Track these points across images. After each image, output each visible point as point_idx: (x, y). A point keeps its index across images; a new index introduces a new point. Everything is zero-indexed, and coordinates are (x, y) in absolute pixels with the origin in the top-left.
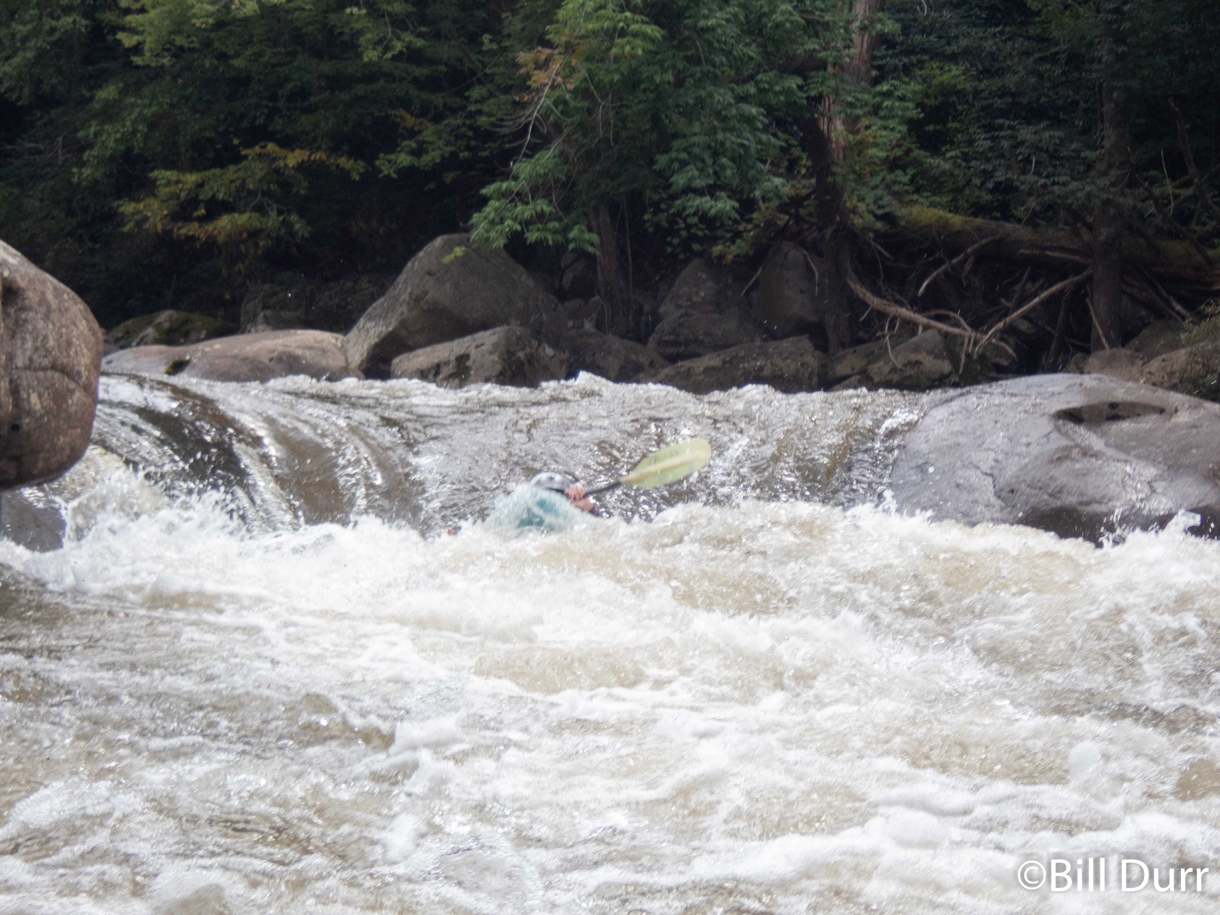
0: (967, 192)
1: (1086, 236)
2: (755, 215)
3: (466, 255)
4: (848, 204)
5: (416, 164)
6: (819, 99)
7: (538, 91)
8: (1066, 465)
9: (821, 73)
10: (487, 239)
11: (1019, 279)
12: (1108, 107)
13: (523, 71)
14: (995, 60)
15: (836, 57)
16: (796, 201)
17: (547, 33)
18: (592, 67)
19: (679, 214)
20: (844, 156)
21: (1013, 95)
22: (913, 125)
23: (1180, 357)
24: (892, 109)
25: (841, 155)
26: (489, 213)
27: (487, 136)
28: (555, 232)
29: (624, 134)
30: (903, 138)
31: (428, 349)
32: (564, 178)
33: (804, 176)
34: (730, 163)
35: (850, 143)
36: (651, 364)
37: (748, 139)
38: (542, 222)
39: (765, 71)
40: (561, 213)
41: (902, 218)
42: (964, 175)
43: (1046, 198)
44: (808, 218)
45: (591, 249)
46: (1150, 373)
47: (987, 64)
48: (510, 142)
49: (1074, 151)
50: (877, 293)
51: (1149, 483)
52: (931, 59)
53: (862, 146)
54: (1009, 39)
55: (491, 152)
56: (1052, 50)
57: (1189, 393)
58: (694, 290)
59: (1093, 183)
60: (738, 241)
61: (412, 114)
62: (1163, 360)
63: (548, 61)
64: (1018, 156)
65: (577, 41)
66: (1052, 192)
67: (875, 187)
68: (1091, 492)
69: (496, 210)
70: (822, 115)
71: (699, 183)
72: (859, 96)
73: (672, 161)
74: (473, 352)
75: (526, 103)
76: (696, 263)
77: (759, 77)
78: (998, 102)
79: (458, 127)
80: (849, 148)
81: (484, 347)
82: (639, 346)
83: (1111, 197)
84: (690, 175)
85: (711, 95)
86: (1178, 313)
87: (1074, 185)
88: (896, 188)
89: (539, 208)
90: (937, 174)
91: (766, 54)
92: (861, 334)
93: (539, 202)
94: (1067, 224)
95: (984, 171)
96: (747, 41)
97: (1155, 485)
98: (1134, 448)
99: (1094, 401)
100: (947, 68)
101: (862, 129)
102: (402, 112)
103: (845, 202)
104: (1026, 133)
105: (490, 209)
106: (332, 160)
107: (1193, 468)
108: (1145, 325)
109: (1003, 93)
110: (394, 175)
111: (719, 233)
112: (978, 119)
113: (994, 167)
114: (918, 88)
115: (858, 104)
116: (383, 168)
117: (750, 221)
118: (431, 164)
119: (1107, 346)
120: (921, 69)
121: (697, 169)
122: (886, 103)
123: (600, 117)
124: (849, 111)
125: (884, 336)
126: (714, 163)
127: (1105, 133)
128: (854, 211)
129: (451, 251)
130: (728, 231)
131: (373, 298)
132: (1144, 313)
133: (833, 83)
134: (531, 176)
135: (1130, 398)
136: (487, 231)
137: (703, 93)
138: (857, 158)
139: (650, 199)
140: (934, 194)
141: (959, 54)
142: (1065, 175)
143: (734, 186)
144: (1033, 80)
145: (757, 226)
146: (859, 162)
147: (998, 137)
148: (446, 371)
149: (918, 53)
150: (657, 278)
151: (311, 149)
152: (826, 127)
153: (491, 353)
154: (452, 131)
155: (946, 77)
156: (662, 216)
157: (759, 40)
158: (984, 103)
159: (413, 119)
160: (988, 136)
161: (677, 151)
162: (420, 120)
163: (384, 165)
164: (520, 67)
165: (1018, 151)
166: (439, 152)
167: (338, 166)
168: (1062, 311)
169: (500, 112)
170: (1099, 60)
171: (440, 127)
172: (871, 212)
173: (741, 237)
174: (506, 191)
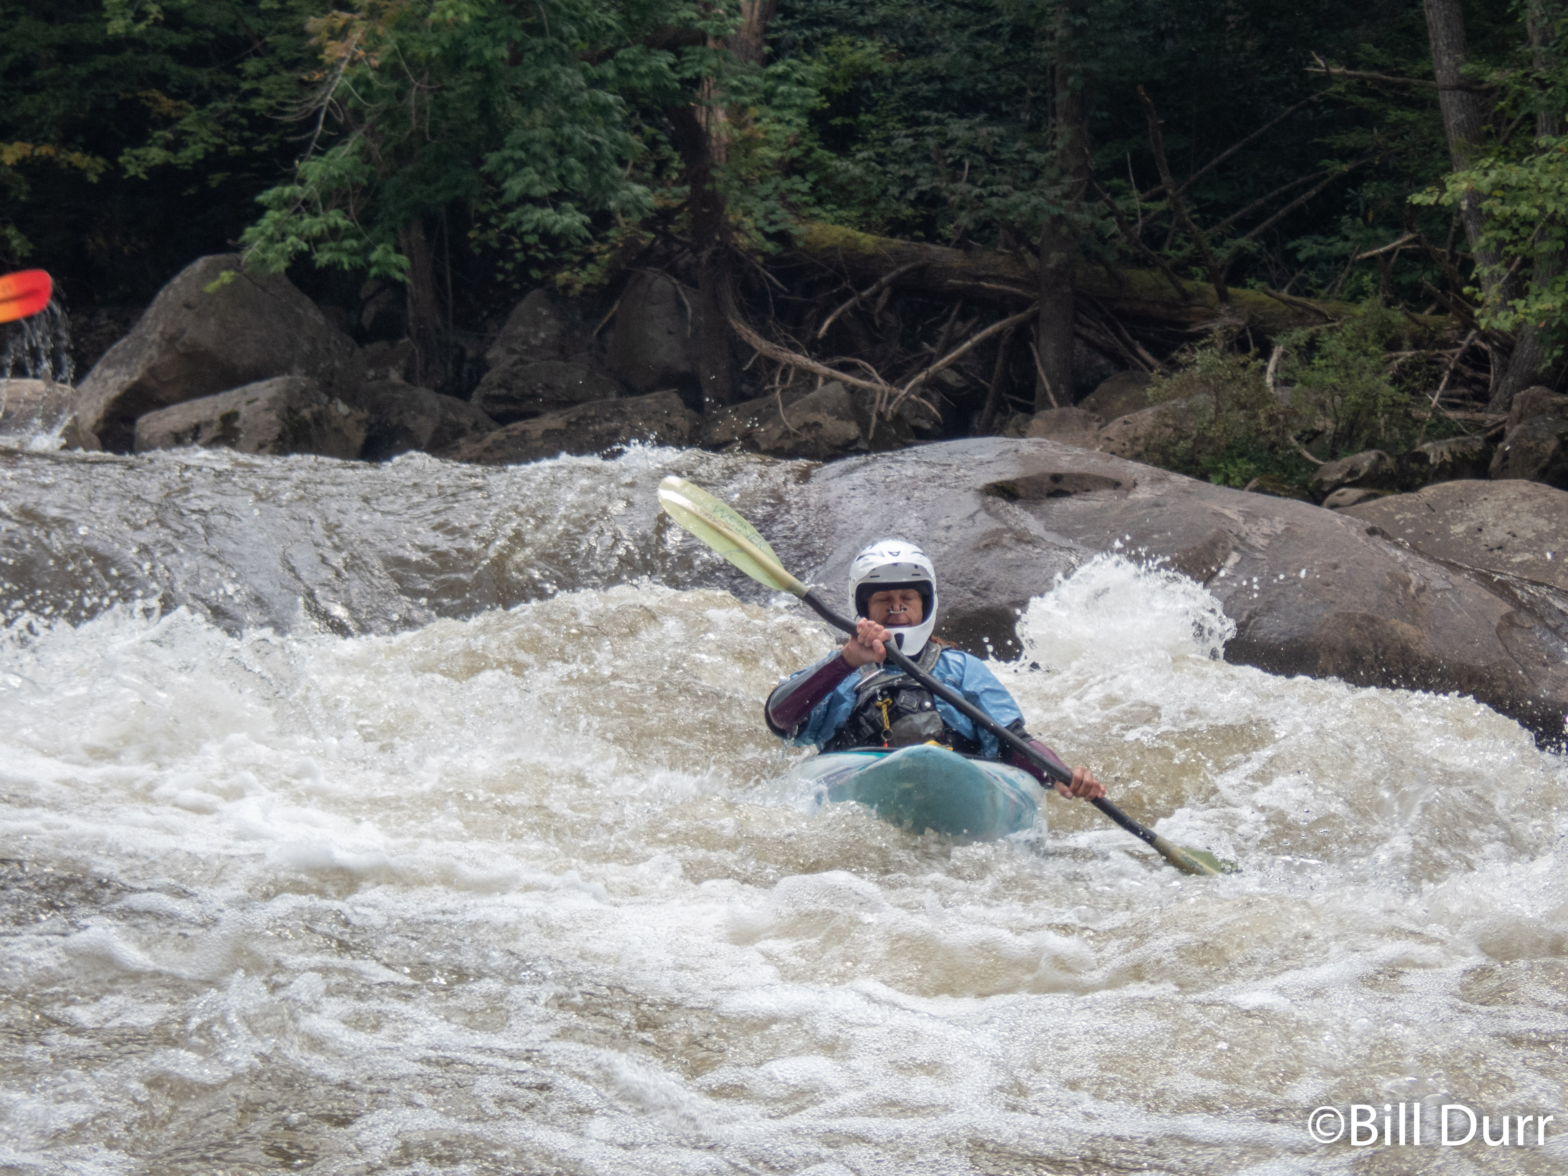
0: (882, 204)
1: (1032, 262)
2: (612, 233)
3: (236, 282)
4: (731, 219)
5: (172, 161)
6: (696, 82)
7: (333, 67)
8: (996, 554)
9: (698, 49)
10: (264, 261)
11: (945, 318)
12: (1062, 97)
13: (313, 41)
14: (921, 34)
15: (719, 27)
16: (665, 215)
18: (401, 36)
19: (512, 231)
20: (727, 156)
21: (942, 79)
22: (815, 117)
23: (1146, 418)
24: (789, 95)
25: (723, 156)
26: (267, 227)
27: (264, 124)
28: (353, 253)
29: (444, 125)
30: (803, 134)
31: (184, 406)
32: (365, 182)
33: (676, 183)
34: (579, 165)
35: (734, 140)
36: (475, 427)
37: (602, 135)
38: (334, 240)
39: (627, 46)
40: (360, 228)
41: (799, 238)
42: (879, 182)
43: (981, 213)
44: (679, 237)
45: (399, 276)
46: (1108, 439)
47: (911, 38)
48: (294, 134)
49: (1018, 152)
50: (766, 335)
52: (840, 32)
53: (749, 143)
55: (270, 146)
56: (993, 23)
57: (1155, 463)
58: (532, 330)
59: (1042, 194)
60: (590, 267)
61: (170, 95)
62: (1126, 422)
63: (346, 29)
64: (945, 158)
66: (987, 206)
67: (766, 198)
68: (1025, 589)
69: (276, 222)
70: (700, 103)
71: (540, 190)
72: (747, 79)
73: (505, 161)
74: (243, 410)
75: (317, 82)
76: (536, 293)
77: (620, 54)
78: (924, 89)
79: (228, 113)
80: (733, 146)
81: (258, 403)
82: (459, 403)
83: (1063, 212)
84: (528, 179)
85: (556, 76)
86: (1146, 363)
87: (1017, 196)
88: (793, 198)
89: (331, 221)
90: (845, 181)
91: (628, 23)
92: (745, 387)
93: (332, 213)
94: (1007, 247)
95: (905, 177)
96: (605, 5)
98: (1081, 532)
99: (1032, 472)
100: (859, 44)
101: (751, 122)
102: (156, 93)
103: (727, 216)
104: (958, 128)
105: (268, 222)
106: (62, 156)
108: (1104, 378)
109: (930, 77)
110: (143, 176)
111: (566, 255)
112: (898, 111)
113: (917, 172)
114: (822, 69)
115: (745, 89)
116: (129, 166)
117: (604, 240)
118: (191, 162)
119: (1055, 404)
120: (827, 44)
121: (537, 172)
122: (782, 88)
123: (412, 103)
124: (733, 98)
125: (773, 390)
126: (559, 164)
127: (1057, 129)
128: (738, 228)
129: (216, 277)
130: (576, 253)
131: (113, 338)
132: (1102, 361)
133: (714, 62)
134: (322, 178)
135: (1077, 469)
136: (264, 251)
137: (546, 73)
138: (743, 160)
139: (477, 211)
140: (840, 207)
141: (876, 26)
142: (1007, 183)
143: (584, 195)
144: (968, 60)
145: (614, 247)
146: (746, 164)
147: (922, 134)
148: (207, 434)
149: (823, 24)
150: (485, 314)
151: (34, 142)
152: (704, 119)
153: (267, 410)
154: (219, 118)
155: (858, 56)
156: (492, 234)
157: (621, 4)
158: (906, 90)
159: (171, 102)
160: (909, 132)
161: (512, 148)
162: (179, 103)
163: (129, 162)
164: (310, 36)
165: (947, 152)
166: (202, 145)
167: (70, 163)
168: (1000, 360)
169: (282, 93)
170: (1052, 36)
171: (205, 113)
172: (760, 229)
173: (594, 261)
174: (289, 198)
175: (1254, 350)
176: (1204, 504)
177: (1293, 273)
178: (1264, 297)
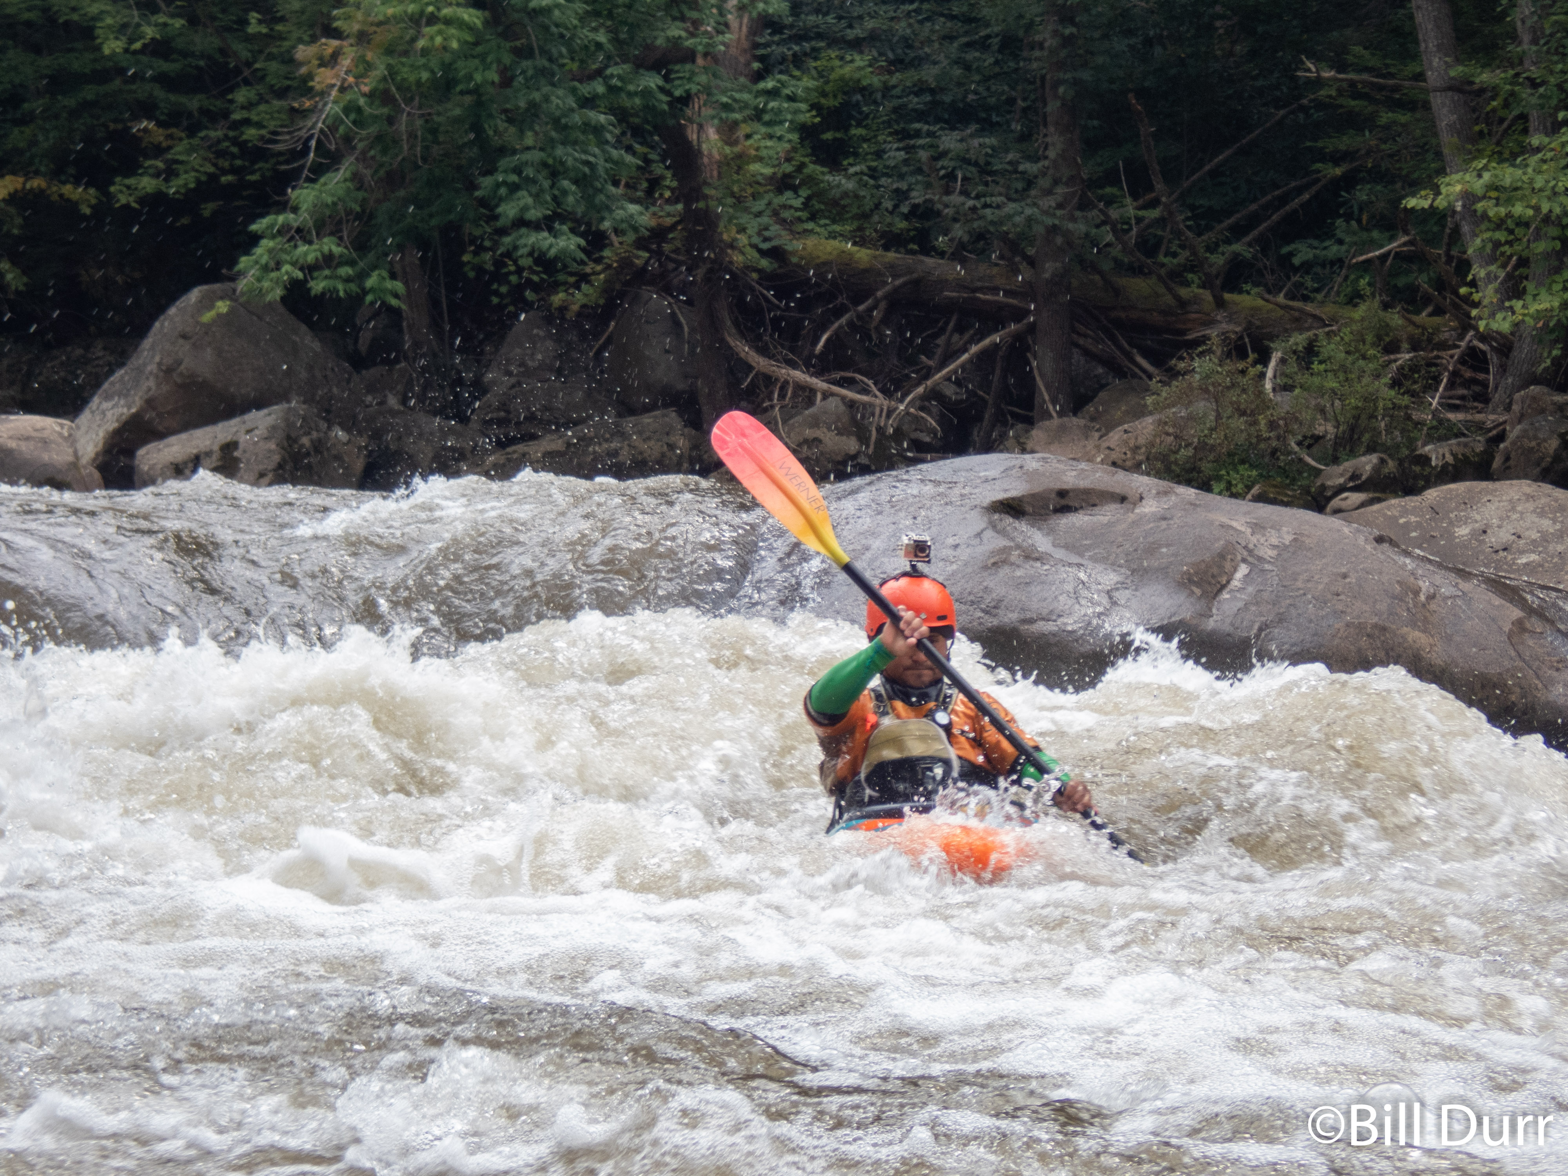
0: (876, 218)
1: (1027, 273)
2: (607, 253)
3: (232, 311)
4: (725, 237)
5: (164, 189)
6: (686, 100)
7: (323, 94)
8: (1005, 571)
9: (688, 66)
10: (259, 290)
11: (943, 330)
12: (1052, 107)
13: (303, 70)
14: (910, 47)
15: (708, 45)
16: (659, 234)
17: (335, 19)
18: (393, 62)
19: (508, 254)
20: (719, 173)
21: (932, 91)
22: (806, 132)
23: (1146, 426)
24: (779, 111)
25: (715, 173)
26: (261, 255)
27: (256, 154)
28: (348, 280)
29: (436, 150)
30: (794, 149)
31: (184, 436)
32: (358, 209)
33: (668, 201)
34: (574, 188)
35: (726, 157)
36: (475, 450)
37: (595, 154)
38: (329, 267)
39: (616, 64)
40: (354, 255)
41: (794, 253)
42: (872, 196)
43: (976, 225)
44: (673, 256)
45: (394, 302)
46: (1109, 448)
47: (900, 51)
48: (287, 162)
49: (1010, 163)
50: (763, 351)
51: (1108, 592)
52: (829, 46)
53: (741, 160)
54: (928, 19)
55: (263, 176)
56: (982, 33)
57: (1159, 475)
58: (529, 352)
59: (1035, 204)
60: (585, 287)
61: (160, 124)
62: (1126, 431)
63: (335, 56)
64: (939, 170)
65: (374, 28)
66: (981, 218)
67: (759, 214)
68: (1035, 606)
69: (270, 251)
70: (690, 120)
71: (534, 214)
72: (737, 96)
73: (498, 185)
74: (244, 439)
75: (308, 110)
76: (530, 316)
77: (609, 71)
78: (914, 102)
79: (219, 141)
80: (724, 163)
81: (257, 432)
82: (459, 427)
83: (1057, 222)
84: (522, 203)
85: (547, 99)
86: (1144, 371)
87: (1011, 207)
88: (786, 214)
89: (326, 249)
90: (838, 195)
91: (616, 41)
93: (326, 240)
94: (1002, 257)
95: (897, 191)
96: (593, 25)
97: (1116, 594)
98: (1088, 548)
99: (1037, 488)
100: (848, 58)
101: (742, 138)
102: (147, 123)
103: (721, 234)
104: (950, 141)
105: (261, 251)
106: (54, 189)
107: (1163, 571)
108: (1102, 387)
109: (920, 89)
110: (135, 205)
111: (561, 277)
112: (889, 124)
113: (910, 185)
114: (812, 84)
115: (736, 106)
116: (120, 196)
117: (598, 261)
118: (183, 191)
119: (1054, 414)
120: (816, 59)
121: (531, 195)
122: (772, 104)
123: (403, 128)
124: (724, 115)
125: (772, 407)
126: (552, 187)
127: (1049, 140)
128: (732, 246)
129: (211, 307)
130: (571, 274)
131: (110, 370)
132: (1100, 370)
133: (703, 79)
134: (315, 206)
135: (1083, 484)
136: (259, 280)
137: (536, 96)
138: (735, 177)
139: (470, 234)
140: (834, 221)
141: (864, 39)
142: (1000, 194)
143: (579, 215)
144: (957, 72)
145: (609, 267)
146: (738, 181)
147: (914, 147)
148: (207, 464)
149: (812, 39)
150: (481, 336)
151: (25, 175)
152: (695, 137)
153: (267, 439)
154: (210, 147)
155: (847, 70)
156: (487, 256)
157: (609, 23)
158: (896, 102)
159: (161, 131)
160: (901, 145)
161: (505, 171)
162: (169, 131)
163: (121, 192)
164: (301, 64)
165: (940, 164)
166: (193, 174)
167: (61, 196)
168: (998, 372)
169: (273, 123)
170: (1041, 46)
171: (195, 141)
172: (754, 246)
173: (588, 282)
174: (283, 226)
175: (1252, 356)
176: (1211, 516)
177: (1289, 278)
178: (1260, 302)
